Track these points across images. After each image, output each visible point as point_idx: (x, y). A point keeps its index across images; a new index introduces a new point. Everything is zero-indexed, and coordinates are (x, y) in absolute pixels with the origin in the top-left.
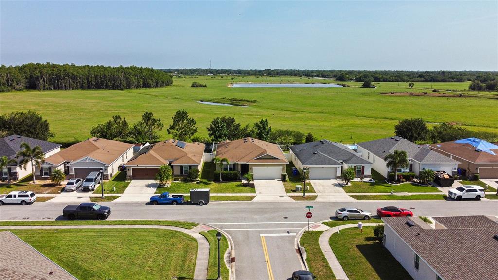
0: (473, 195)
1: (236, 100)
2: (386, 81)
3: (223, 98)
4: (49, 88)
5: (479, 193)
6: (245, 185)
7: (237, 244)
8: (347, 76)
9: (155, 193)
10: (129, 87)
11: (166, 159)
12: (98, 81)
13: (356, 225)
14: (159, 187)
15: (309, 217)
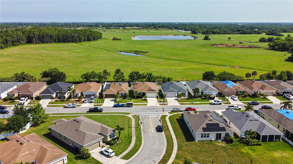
0: (219, 103)
1: (137, 52)
2: (219, 34)
3: (131, 50)
4: (39, 42)
5: (221, 102)
6: (144, 100)
7: (143, 119)
8: (197, 31)
9: (114, 103)
10: (80, 41)
11: (116, 91)
12: (63, 38)
13: (178, 113)
14: (115, 101)
15: (163, 111)
